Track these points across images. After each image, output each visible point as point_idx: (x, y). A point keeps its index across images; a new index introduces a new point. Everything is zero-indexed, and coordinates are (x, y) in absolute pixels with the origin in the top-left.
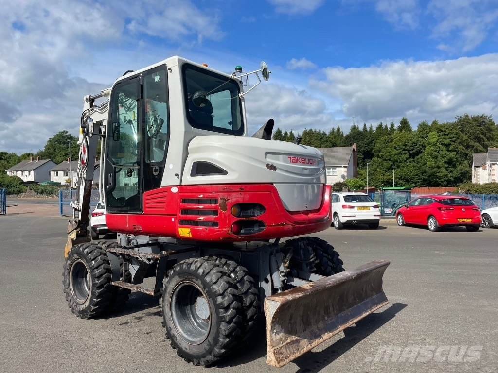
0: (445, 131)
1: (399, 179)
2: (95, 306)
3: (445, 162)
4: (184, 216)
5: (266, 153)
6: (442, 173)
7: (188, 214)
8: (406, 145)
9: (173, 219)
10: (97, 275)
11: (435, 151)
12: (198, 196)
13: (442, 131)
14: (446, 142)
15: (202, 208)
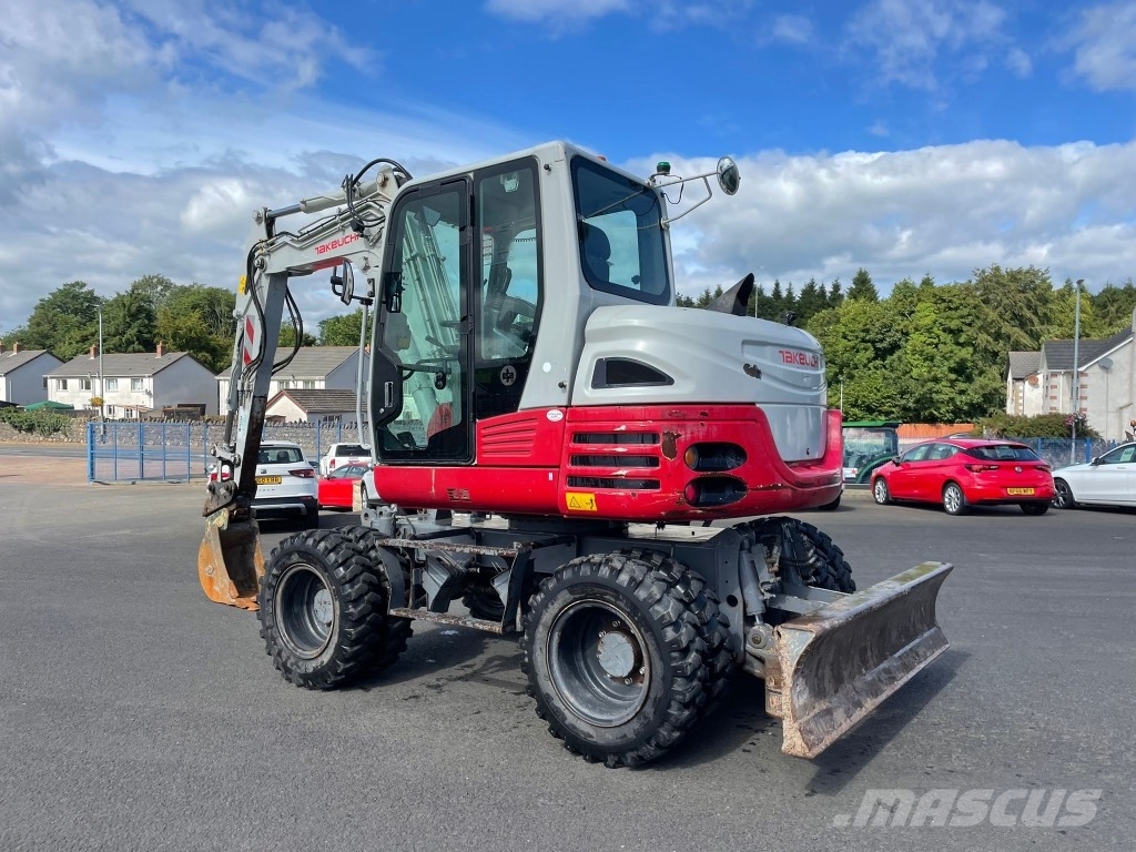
0: (950, 301)
1: (853, 406)
2: (346, 661)
3: (952, 370)
4: (579, 468)
5: (745, 342)
6: (944, 392)
7: (590, 465)
8: (867, 331)
9: (551, 475)
10: (353, 596)
11: (929, 344)
12: (614, 427)
13: (944, 301)
14: (953, 325)
15: (624, 453)
